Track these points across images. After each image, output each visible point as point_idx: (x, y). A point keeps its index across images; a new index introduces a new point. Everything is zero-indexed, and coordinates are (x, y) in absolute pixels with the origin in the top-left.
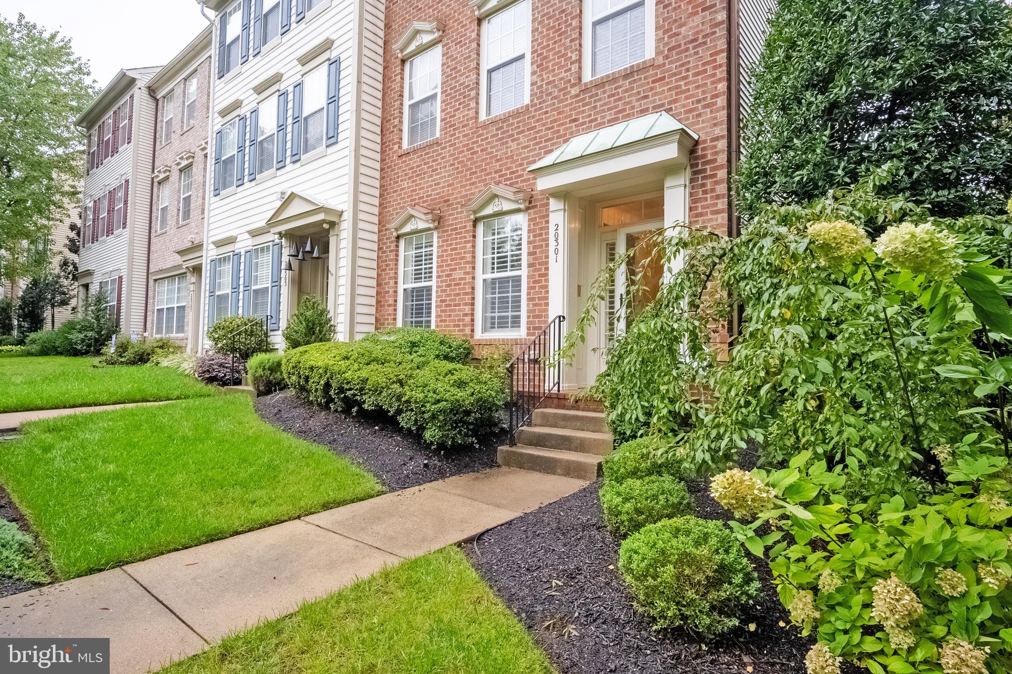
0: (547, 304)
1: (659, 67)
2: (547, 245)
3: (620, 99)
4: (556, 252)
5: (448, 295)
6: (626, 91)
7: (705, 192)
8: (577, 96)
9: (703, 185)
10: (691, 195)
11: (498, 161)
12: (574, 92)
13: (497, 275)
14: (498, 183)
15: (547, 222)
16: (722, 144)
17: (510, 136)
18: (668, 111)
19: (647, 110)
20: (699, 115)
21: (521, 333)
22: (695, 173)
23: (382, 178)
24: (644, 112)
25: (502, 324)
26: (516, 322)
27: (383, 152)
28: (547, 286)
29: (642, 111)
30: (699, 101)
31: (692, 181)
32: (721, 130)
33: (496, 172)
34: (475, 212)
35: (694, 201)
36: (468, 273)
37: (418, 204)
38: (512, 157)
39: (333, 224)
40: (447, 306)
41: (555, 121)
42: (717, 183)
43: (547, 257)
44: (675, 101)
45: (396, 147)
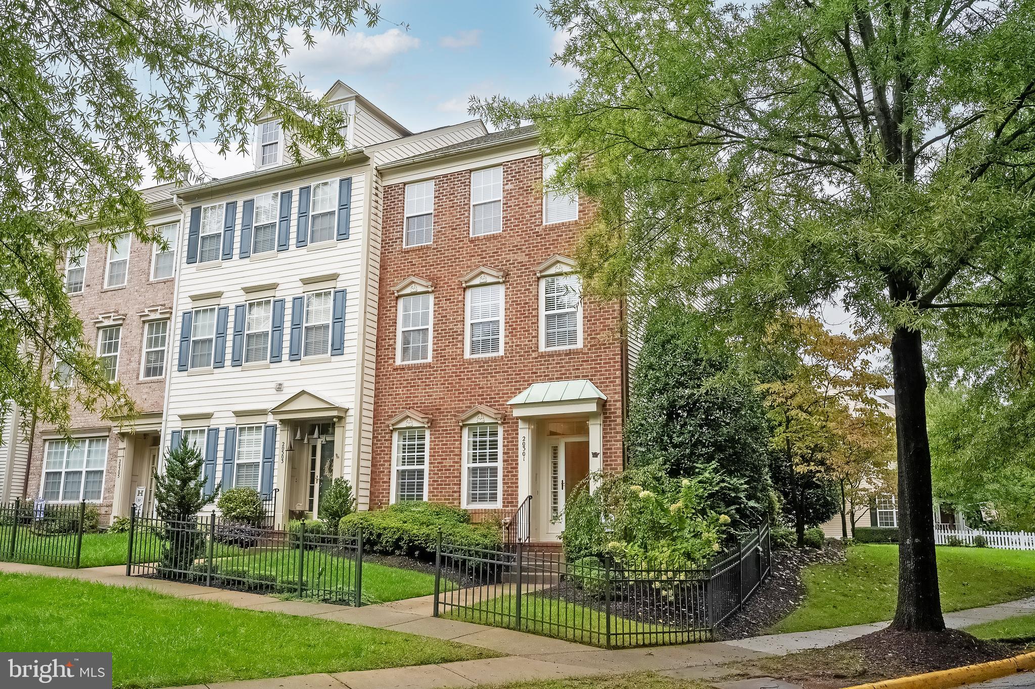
0: (517, 487)
1: (585, 354)
2: (517, 449)
3: (563, 367)
4: (524, 454)
5: (439, 477)
6: (567, 363)
7: (611, 429)
8: (536, 358)
9: (610, 425)
10: (604, 429)
11: (480, 388)
12: (534, 355)
13: (478, 465)
14: (481, 403)
15: (517, 434)
16: (619, 404)
17: (489, 373)
18: (591, 380)
19: (579, 377)
20: (607, 386)
21: (498, 505)
22: (605, 418)
23: (377, 383)
24: (577, 377)
25: (482, 498)
26: (494, 498)
27: (377, 363)
28: (517, 475)
29: (576, 377)
30: (607, 378)
31: (604, 422)
32: (618, 397)
33: (479, 396)
34: (463, 421)
35: (605, 433)
36: (457, 462)
37: (413, 408)
38: (491, 387)
39: (340, 418)
40: (438, 485)
41: (522, 370)
42: (617, 425)
43: (517, 456)
44: (595, 375)
45: (391, 361)
